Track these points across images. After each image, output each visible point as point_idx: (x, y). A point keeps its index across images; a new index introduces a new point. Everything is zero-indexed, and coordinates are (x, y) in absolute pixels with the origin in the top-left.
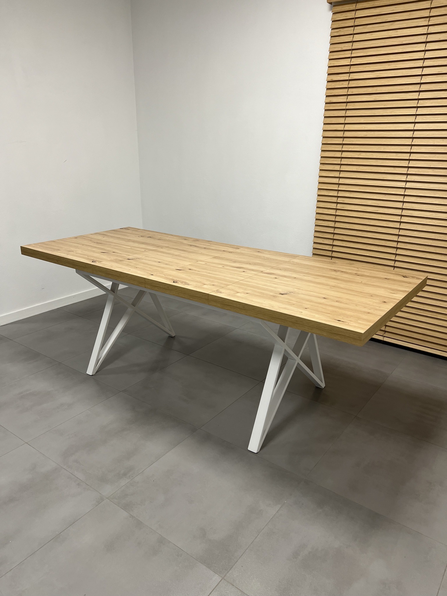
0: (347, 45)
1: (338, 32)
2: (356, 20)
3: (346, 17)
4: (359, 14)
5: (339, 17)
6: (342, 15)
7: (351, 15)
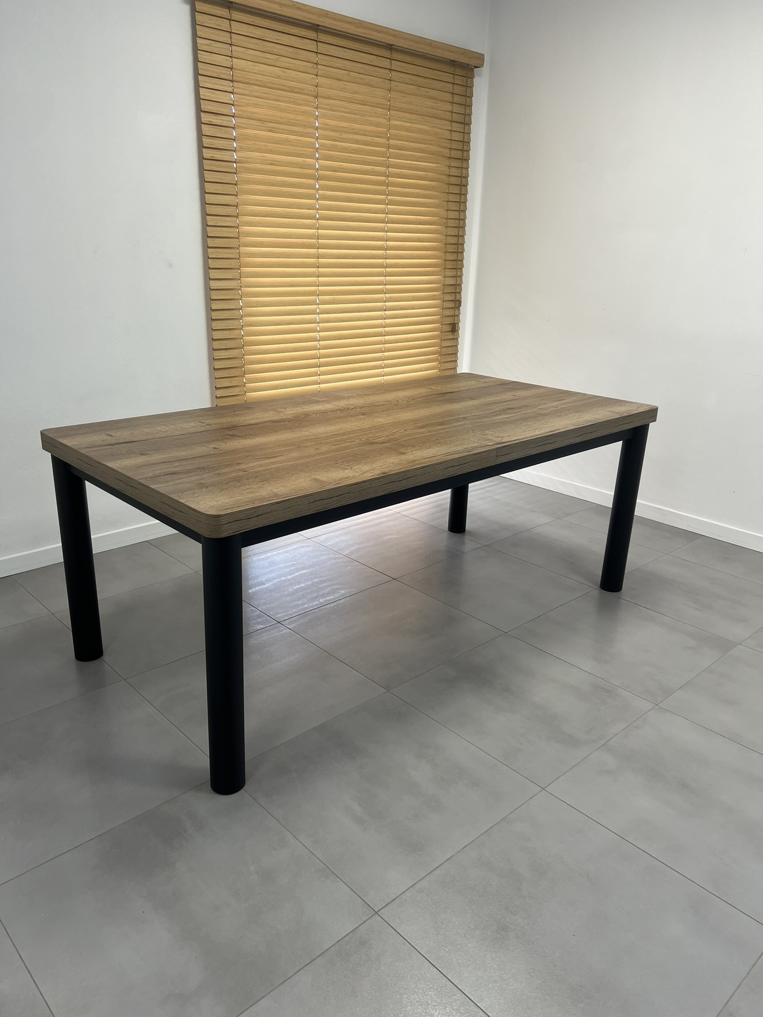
1: (207, 45)
2: (234, 36)
3: (218, 25)
5: (208, 22)
6: (210, 20)
7: (225, 24)
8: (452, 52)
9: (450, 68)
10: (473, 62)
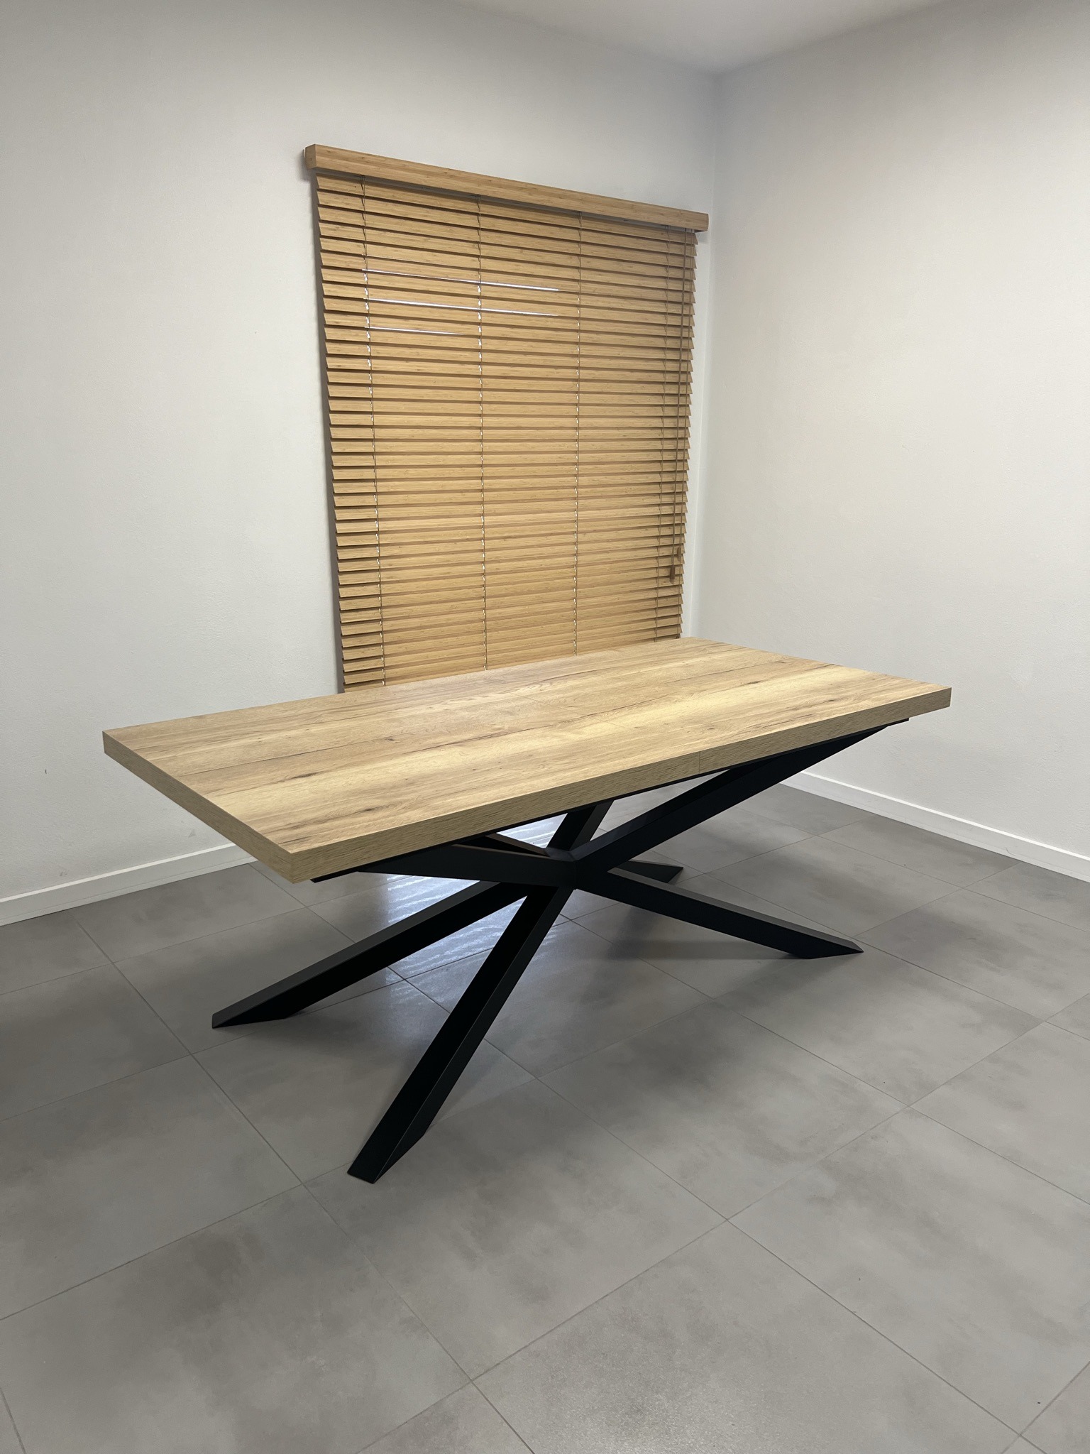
0: (355, 261)
1: (332, 229)
2: (367, 216)
3: (347, 204)
4: (371, 206)
5: (333, 202)
6: (337, 198)
7: (355, 204)
8: (662, 215)
9: (662, 234)
10: (692, 225)
